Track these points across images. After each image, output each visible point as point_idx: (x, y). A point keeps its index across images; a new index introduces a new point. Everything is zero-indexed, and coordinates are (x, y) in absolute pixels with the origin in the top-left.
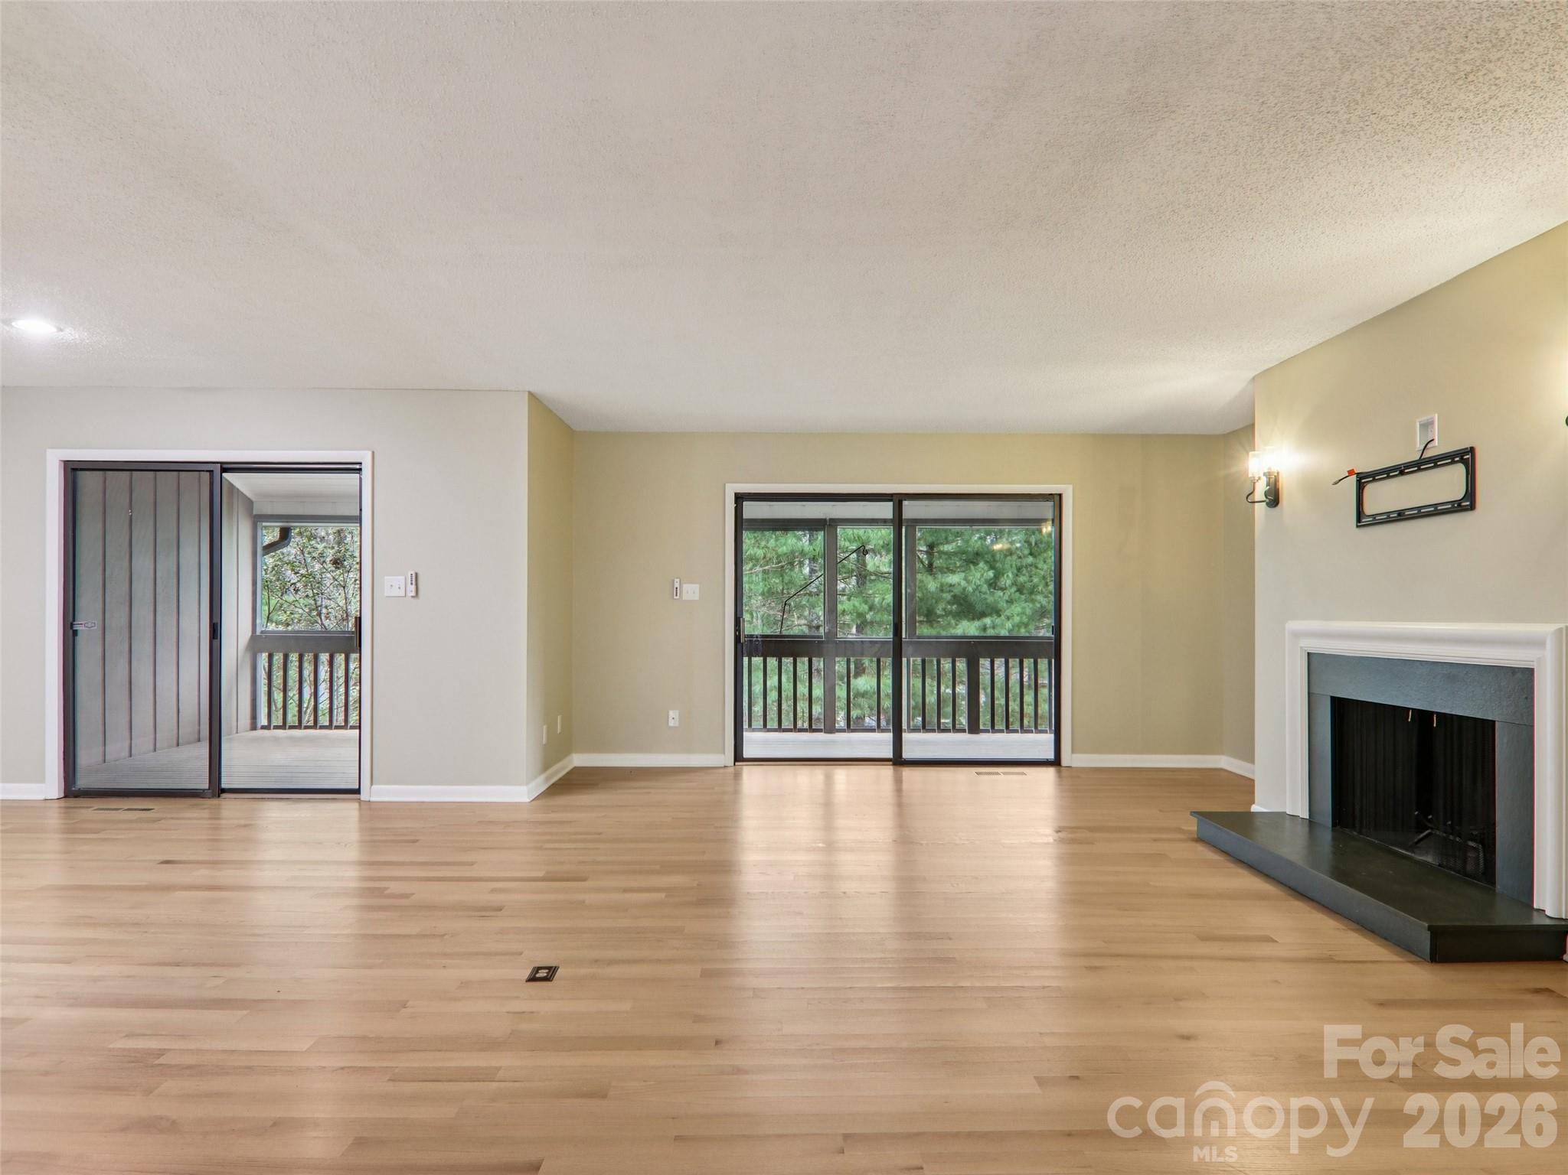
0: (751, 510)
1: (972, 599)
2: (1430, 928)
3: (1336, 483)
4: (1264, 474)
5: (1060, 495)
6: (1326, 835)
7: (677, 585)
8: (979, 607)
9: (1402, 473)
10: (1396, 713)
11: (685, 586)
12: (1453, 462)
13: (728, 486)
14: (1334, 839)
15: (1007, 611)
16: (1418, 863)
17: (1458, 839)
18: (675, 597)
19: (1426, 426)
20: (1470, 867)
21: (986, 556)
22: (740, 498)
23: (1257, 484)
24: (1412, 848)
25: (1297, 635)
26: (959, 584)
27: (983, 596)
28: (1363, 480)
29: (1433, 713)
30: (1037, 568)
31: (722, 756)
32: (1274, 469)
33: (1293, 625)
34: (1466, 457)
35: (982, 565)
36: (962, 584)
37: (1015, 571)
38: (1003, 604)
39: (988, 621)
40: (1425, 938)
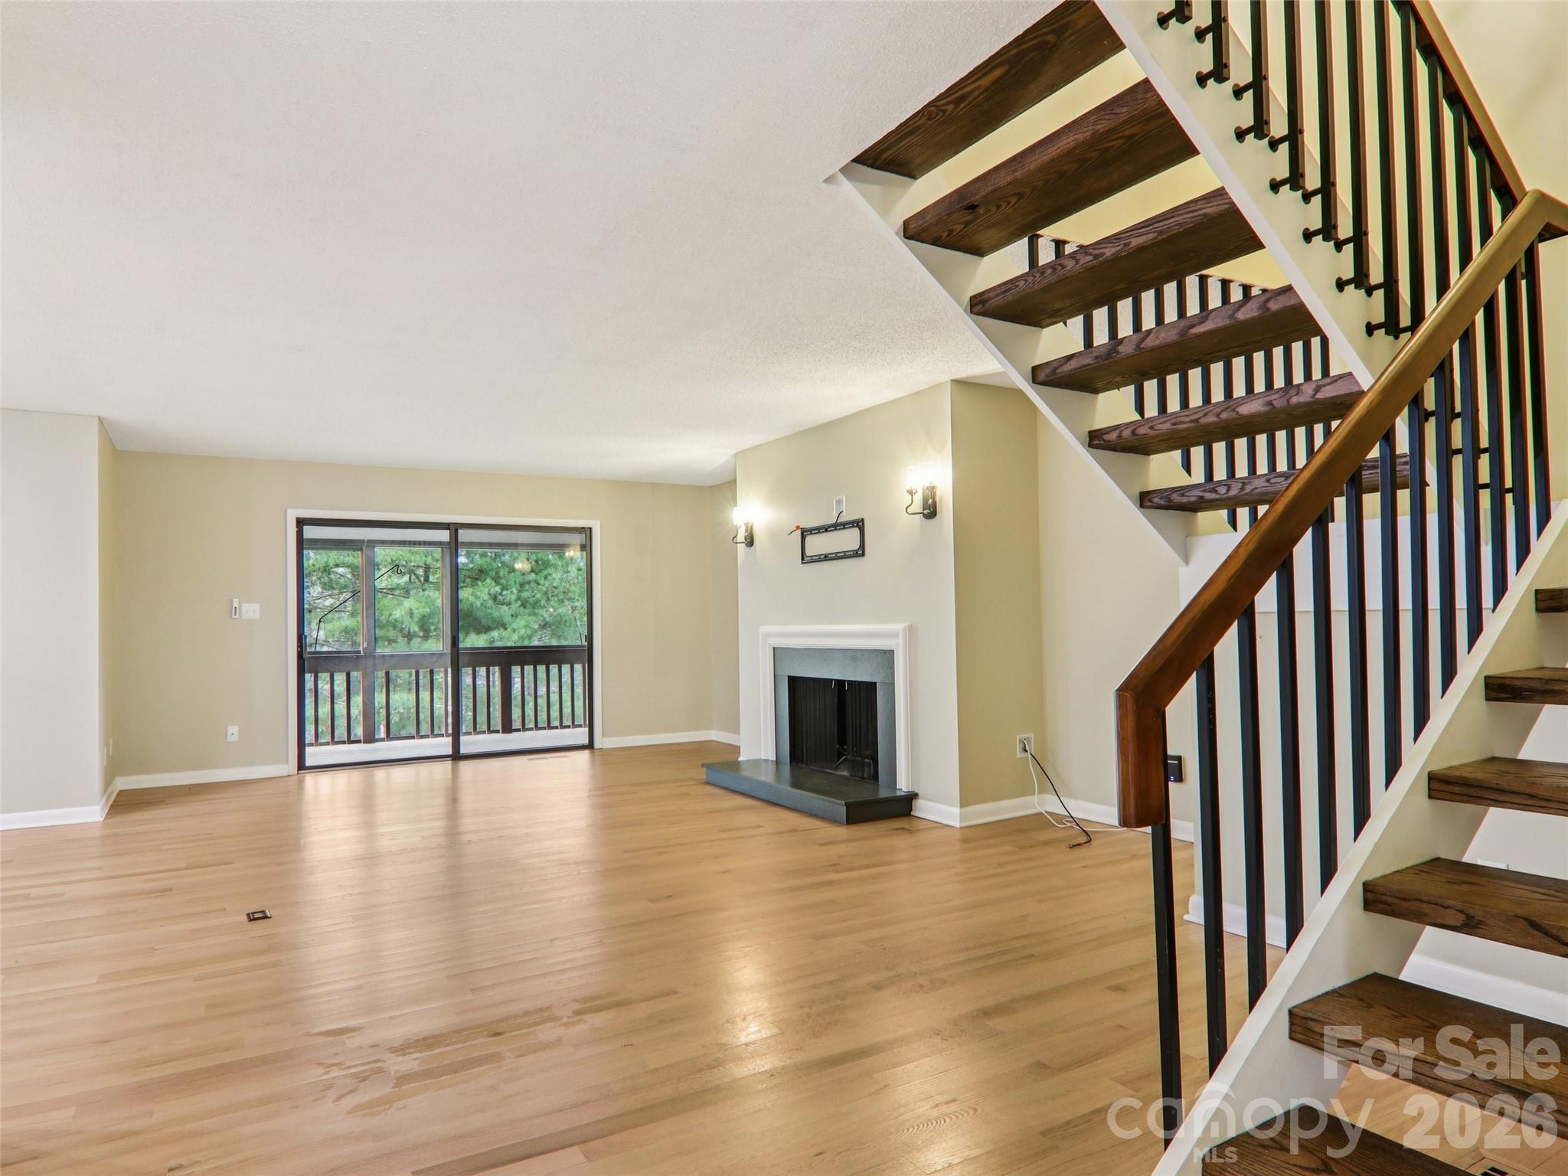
0: (310, 532)
1: (479, 613)
2: (847, 804)
3: (789, 534)
4: (745, 524)
5: (590, 529)
6: (786, 769)
7: (236, 604)
8: (484, 622)
9: (826, 530)
10: (827, 682)
11: (245, 606)
12: (853, 526)
13: (289, 511)
14: (791, 769)
15: (513, 625)
16: (838, 776)
17: (860, 759)
18: (234, 617)
19: (839, 502)
20: (866, 775)
21: (491, 573)
22: (301, 523)
23: (739, 530)
24: (836, 769)
25: (767, 636)
26: (467, 599)
27: (489, 611)
28: (805, 533)
29: (845, 681)
30: (538, 584)
31: (285, 766)
32: (750, 522)
33: (763, 629)
34: (859, 524)
35: (488, 581)
36: (470, 599)
37: (519, 587)
38: (507, 619)
39: (495, 634)
40: (843, 811)
